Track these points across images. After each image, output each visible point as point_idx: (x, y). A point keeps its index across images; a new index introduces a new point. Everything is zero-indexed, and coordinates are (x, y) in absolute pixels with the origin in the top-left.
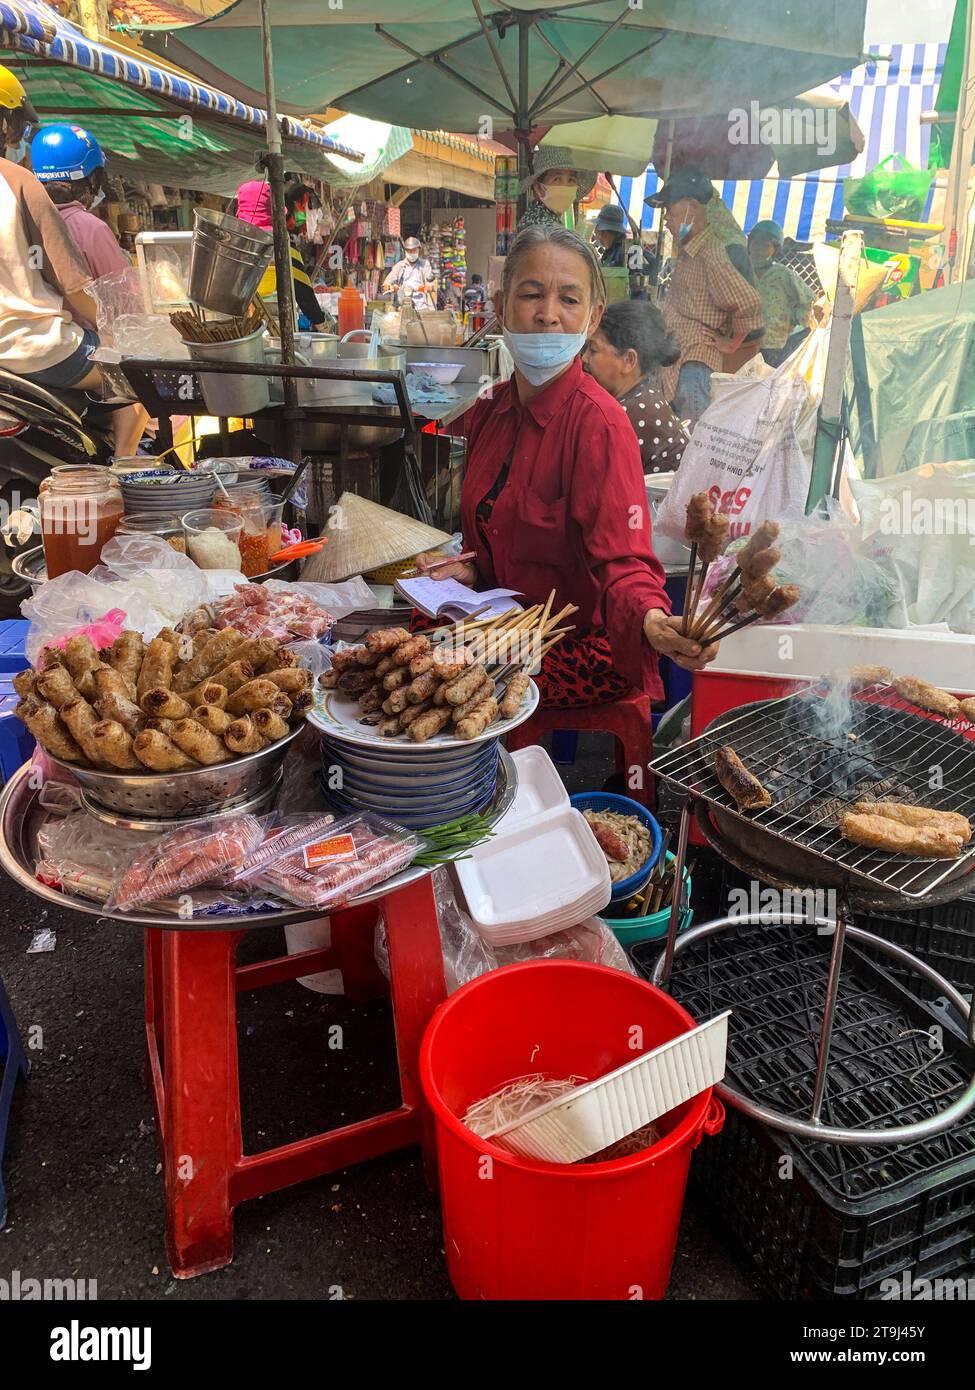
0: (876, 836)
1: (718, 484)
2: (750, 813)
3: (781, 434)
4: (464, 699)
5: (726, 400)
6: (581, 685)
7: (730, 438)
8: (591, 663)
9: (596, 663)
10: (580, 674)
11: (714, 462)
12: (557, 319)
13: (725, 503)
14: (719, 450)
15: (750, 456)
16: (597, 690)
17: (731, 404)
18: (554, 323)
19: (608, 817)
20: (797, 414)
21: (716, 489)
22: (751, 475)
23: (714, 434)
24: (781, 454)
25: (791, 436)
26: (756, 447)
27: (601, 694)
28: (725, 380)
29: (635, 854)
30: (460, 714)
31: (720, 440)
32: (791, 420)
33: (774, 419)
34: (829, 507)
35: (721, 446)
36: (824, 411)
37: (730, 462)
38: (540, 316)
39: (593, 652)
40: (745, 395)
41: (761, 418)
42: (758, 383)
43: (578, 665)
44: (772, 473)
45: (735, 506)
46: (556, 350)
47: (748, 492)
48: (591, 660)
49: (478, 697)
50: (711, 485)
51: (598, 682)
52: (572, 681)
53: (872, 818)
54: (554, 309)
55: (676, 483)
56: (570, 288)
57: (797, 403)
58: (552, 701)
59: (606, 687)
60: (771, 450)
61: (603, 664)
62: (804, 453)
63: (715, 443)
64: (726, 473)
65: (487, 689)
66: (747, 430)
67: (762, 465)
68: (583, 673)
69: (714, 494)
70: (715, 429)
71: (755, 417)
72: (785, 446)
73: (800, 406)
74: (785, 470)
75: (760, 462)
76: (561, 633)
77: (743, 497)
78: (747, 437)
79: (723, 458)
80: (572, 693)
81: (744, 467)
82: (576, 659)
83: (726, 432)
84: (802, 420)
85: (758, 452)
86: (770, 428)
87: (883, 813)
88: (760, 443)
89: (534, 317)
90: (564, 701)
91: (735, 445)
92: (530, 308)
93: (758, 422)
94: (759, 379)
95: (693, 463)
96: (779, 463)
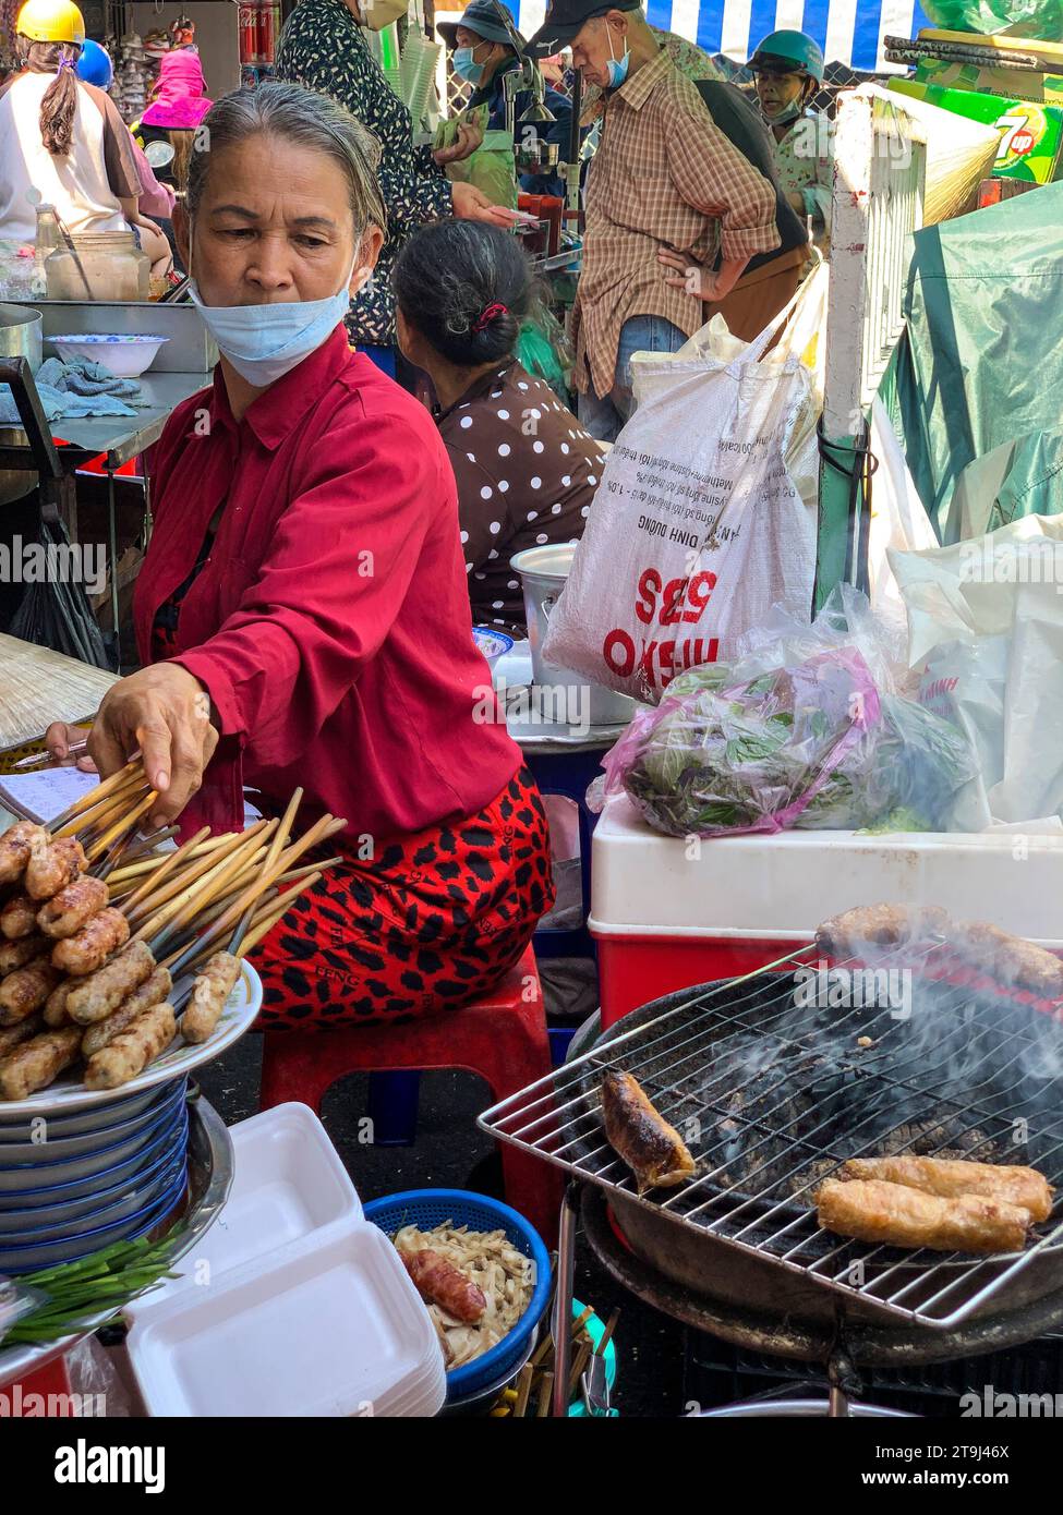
0: (877, 1219)
1: (654, 566)
2: (659, 1194)
3: (763, 470)
4: (104, 1010)
5: (661, 404)
6: (394, 970)
7: (671, 477)
8: (411, 922)
9: (420, 923)
10: (391, 948)
11: (647, 524)
12: (288, 278)
13: (670, 602)
14: (652, 500)
15: (711, 510)
16: (430, 980)
17: (670, 411)
18: (283, 285)
19: (449, 1238)
20: (789, 430)
21: (651, 575)
22: (715, 546)
23: (644, 469)
24: (765, 505)
25: (780, 472)
26: (721, 493)
27: (443, 988)
28: (657, 367)
29: (499, 1308)
30: (97, 1039)
31: (655, 481)
32: (778, 441)
33: (750, 438)
34: (848, 605)
35: (656, 492)
36: (827, 425)
37: (675, 522)
38: (254, 273)
39: (411, 900)
40: (696, 394)
41: (727, 436)
42: (719, 372)
43: (384, 929)
44: (751, 543)
45: (688, 607)
46: (288, 333)
47: (711, 579)
48: (410, 917)
49: (135, 1006)
50: (643, 568)
51: (429, 961)
52: (373, 962)
53: (870, 1188)
54: (279, 258)
55: (579, 564)
56: (312, 221)
57: (789, 408)
58: (340, 1008)
59: (448, 973)
60: (749, 496)
61: (435, 924)
62: (806, 502)
63: (645, 487)
64: (670, 546)
65: (154, 989)
66: (703, 462)
67: (734, 528)
68: (397, 943)
69: (650, 585)
70: (645, 459)
71: (715, 436)
72: (772, 491)
73: (794, 415)
74: (773, 535)
75: (729, 521)
76: (314, 873)
77: (703, 590)
78: (703, 473)
79: (661, 516)
80: (378, 989)
81: (701, 530)
82: (379, 917)
83: (663, 464)
84: (797, 442)
85: (723, 503)
86: (743, 457)
87: (893, 1177)
88: (728, 485)
89: (244, 275)
90: (363, 1007)
91: (681, 490)
92: (234, 257)
93: (721, 445)
94: (720, 362)
95: (608, 525)
96: (762, 524)
